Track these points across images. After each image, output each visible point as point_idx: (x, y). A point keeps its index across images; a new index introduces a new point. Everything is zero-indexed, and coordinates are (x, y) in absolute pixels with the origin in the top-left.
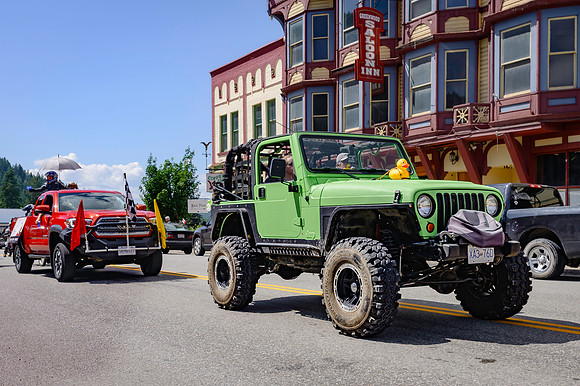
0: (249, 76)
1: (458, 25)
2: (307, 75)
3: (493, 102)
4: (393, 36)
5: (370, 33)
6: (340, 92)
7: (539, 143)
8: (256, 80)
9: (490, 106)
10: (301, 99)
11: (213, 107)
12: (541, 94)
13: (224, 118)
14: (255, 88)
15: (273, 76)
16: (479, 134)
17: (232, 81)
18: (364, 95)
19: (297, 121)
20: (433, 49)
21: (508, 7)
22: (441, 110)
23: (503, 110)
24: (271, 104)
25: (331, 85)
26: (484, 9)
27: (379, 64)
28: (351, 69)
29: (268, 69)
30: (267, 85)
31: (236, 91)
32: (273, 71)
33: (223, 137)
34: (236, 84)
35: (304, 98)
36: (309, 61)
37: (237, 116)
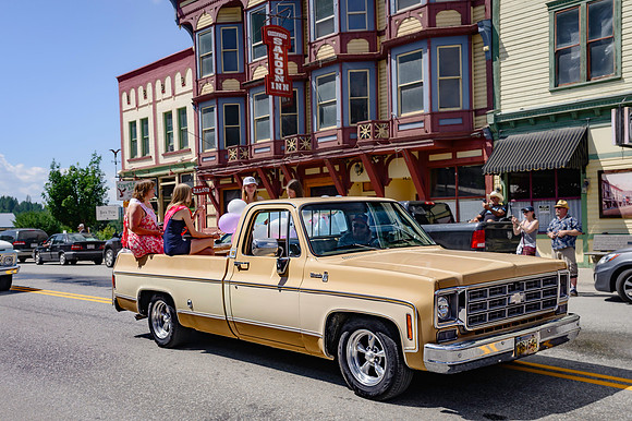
0: (159, 83)
1: (359, 47)
2: (218, 86)
3: (392, 120)
4: (300, 53)
5: (278, 49)
6: (251, 105)
7: (432, 158)
8: (166, 88)
9: (390, 123)
10: (212, 110)
11: (122, 112)
12: (432, 114)
13: (133, 124)
14: (165, 96)
15: (184, 85)
16: (380, 149)
17: (141, 87)
18: (274, 108)
19: (209, 131)
20: (337, 68)
21: (402, 34)
22: (346, 125)
23: (401, 128)
24: (182, 112)
25: (242, 96)
26: (381, 33)
27: (288, 79)
28: (261, 83)
29: (178, 77)
30: (178, 93)
31: (145, 97)
32: (183, 79)
33: (133, 143)
34: (145, 91)
35: (215, 109)
36: (219, 72)
37: (147, 123)
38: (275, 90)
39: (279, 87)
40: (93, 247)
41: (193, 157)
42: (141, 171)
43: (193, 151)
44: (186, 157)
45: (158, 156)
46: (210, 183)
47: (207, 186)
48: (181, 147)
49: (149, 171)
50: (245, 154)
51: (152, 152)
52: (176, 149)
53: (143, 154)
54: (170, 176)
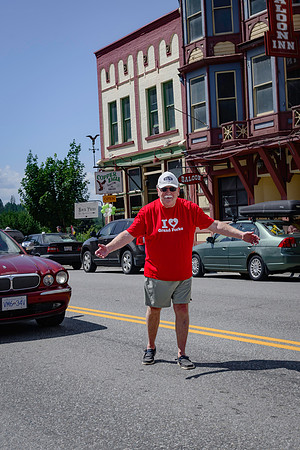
0: (141, 55)
2: (209, 51)
5: (280, 0)
6: (249, 70)
8: (149, 59)
10: (203, 79)
11: (100, 92)
13: (112, 105)
14: (148, 69)
15: (169, 54)
17: (121, 62)
18: (277, 73)
19: (199, 106)
24: (168, 86)
25: (238, 61)
27: (294, 36)
28: (260, 43)
29: (163, 45)
30: (162, 65)
31: (126, 73)
32: (168, 48)
33: (113, 128)
34: (125, 65)
35: (206, 78)
36: (210, 34)
37: (128, 102)
38: (277, 50)
39: (282, 45)
40: (70, 248)
41: (180, 139)
42: (123, 159)
43: (181, 132)
44: (173, 140)
45: (141, 142)
46: (202, 170)
47: (198, 173)
48: (167, 128)
49: (131, 158)
50: (243, 131)
51: (134, 137)
52: (161, 131)
53: (125, 140)
54: (154, 164)
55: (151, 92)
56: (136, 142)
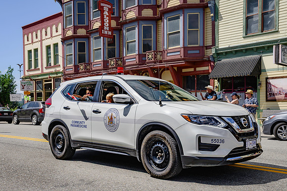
0: (44, 30)
1: (148, 13)
2: (75, 32)
3: (164, 50)
4: (118, 16)
5: (106, 13)
6: (92, 42)
7: (184, 70)
8: (48, 33)
9: (163, 52)
10: (71, 44)
11: (24, 45)
12: (184, 48)
13: (30, 52)
14: (47, 37)
15: (57, 31)
16: (158, 65)
17: (34, 32)
18: (104, 44)
19: (70, 55)
20: (136, 23)
21: (170, 7)
22: (140, 53)
23: (168, 55)
24: (56, 45)
25: (87, 38)
26: (159, 6)
27: (111, 29)
28: (97, 30)
29: (54, 27)
30: (54, 36)
31: (37, 38)
32: (57, 29)
33: (30, 62)
34: (36, 34)
35: (73, 44)
36: (75, 25)
37: (37, 51)
38: (104, 34)
39: (106, 32)
40: (7, 114)
41: (61, 69)
42: (34, 76)
43: (61, 66)
44: (58, 69)
45: (43, 69)
48: (55, 64)
49: (38, 76)
50: (88, 67)
51: (40, 66)
53: (35, 67)
54: (49, 79)
55: (48, 47)
56: (40, 69)
